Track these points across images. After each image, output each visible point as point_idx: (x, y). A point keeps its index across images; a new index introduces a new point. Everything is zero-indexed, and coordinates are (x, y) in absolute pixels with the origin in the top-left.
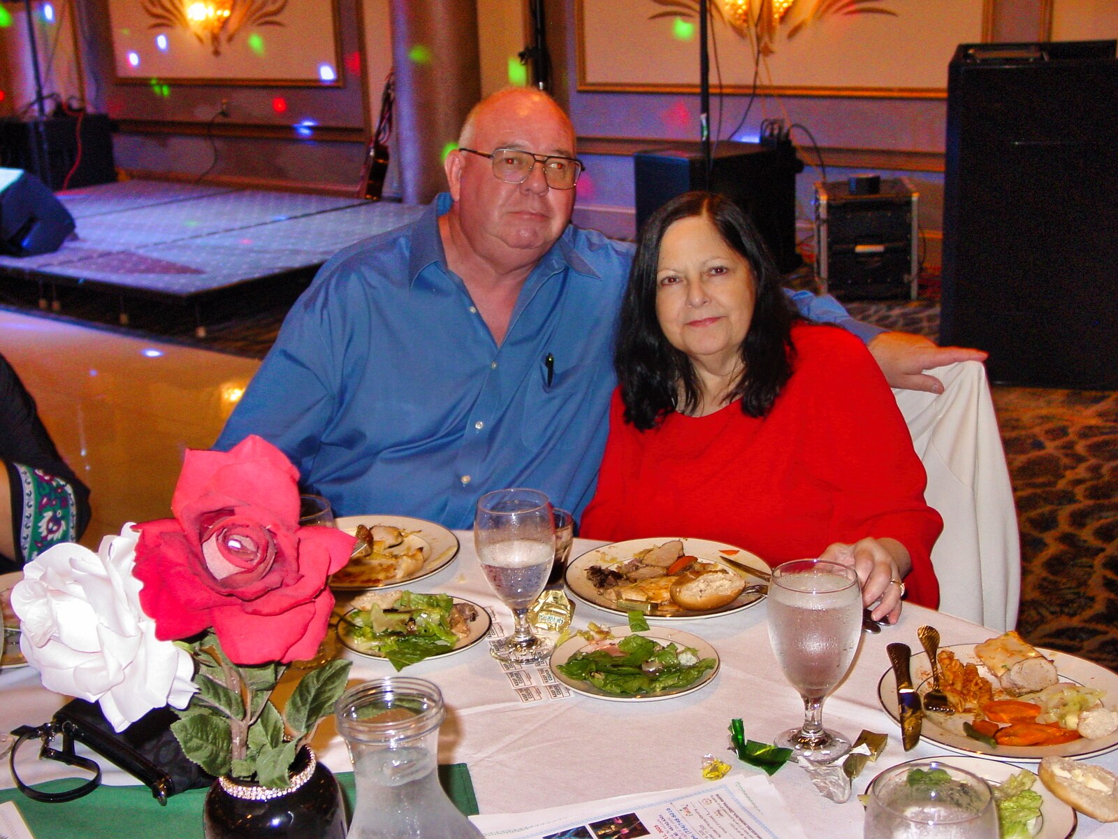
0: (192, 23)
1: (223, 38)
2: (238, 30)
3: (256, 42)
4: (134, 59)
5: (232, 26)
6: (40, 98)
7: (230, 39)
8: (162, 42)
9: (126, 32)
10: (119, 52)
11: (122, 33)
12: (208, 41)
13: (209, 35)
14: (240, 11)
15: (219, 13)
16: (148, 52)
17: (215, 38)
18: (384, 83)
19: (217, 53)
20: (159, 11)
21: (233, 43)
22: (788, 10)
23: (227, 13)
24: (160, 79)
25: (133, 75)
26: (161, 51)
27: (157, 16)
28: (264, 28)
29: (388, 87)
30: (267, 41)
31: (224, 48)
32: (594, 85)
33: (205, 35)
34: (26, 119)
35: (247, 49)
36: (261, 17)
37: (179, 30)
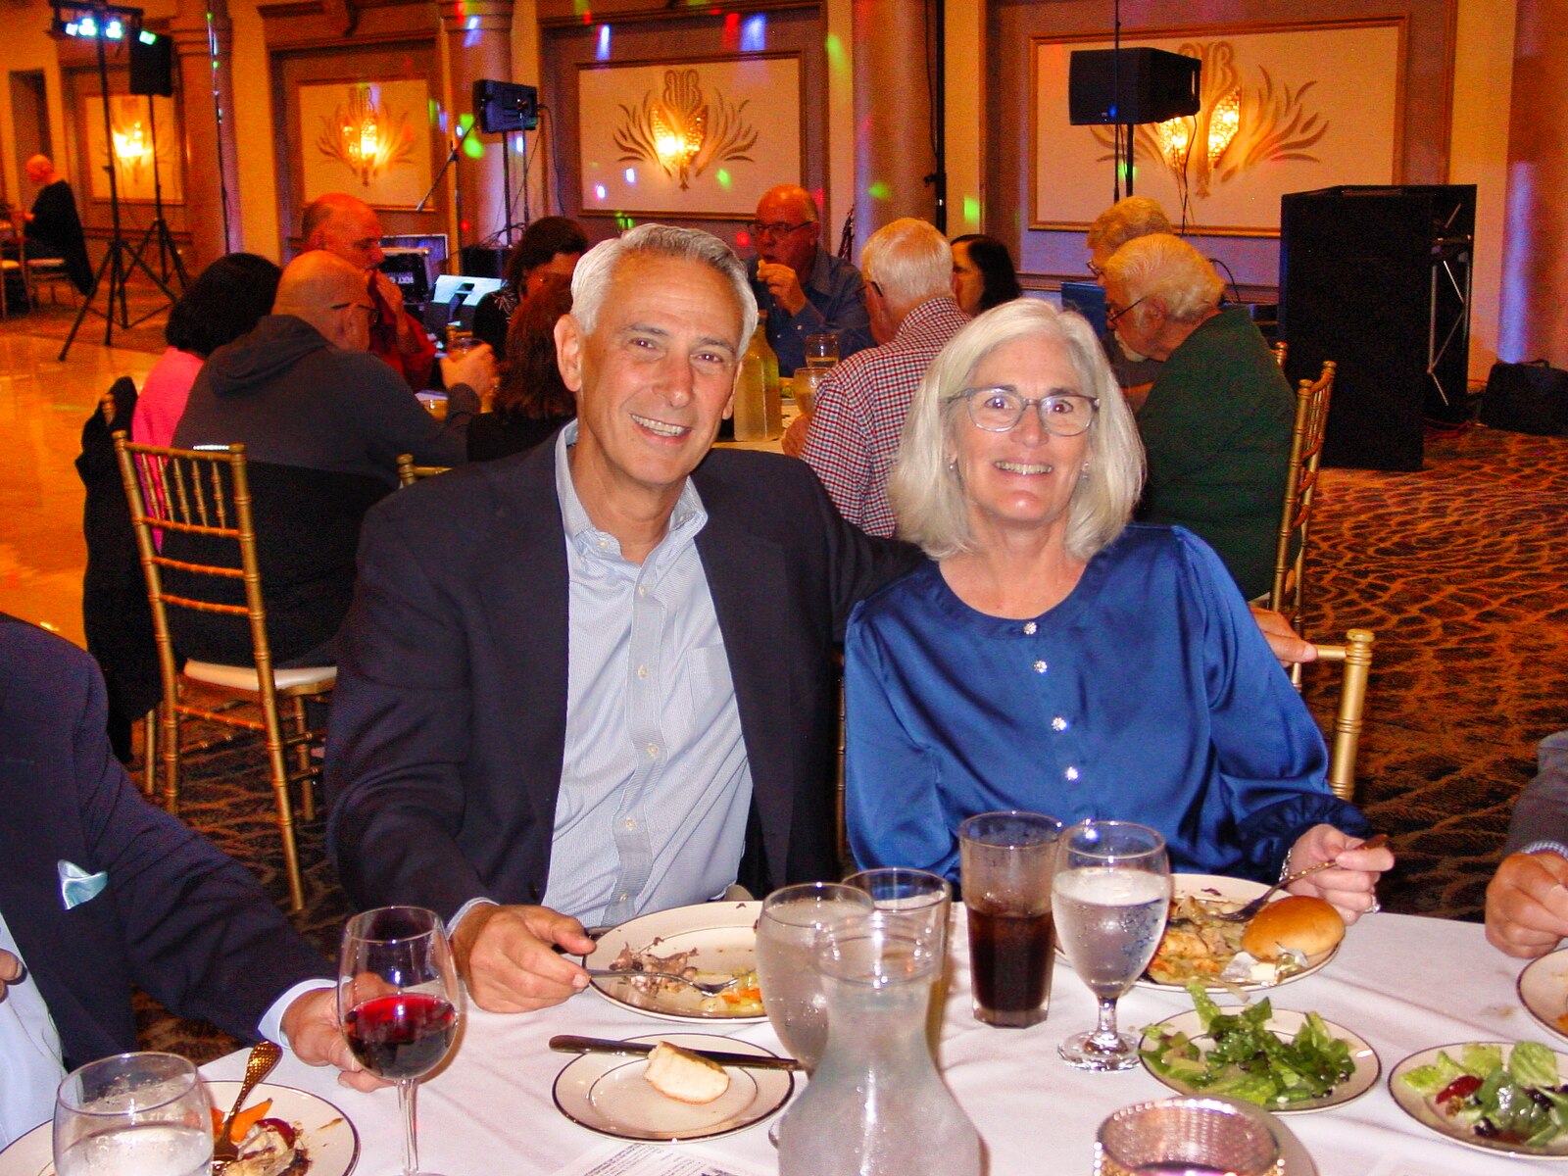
0: (661, 157)
1: (692, 173)
2: (707, 164)
3: (723, 177)
4: (601, 192)
5: (700, 161)
6: (509, 228)
7: (698, 174)
8: (630, 175)
9: (595, 164)
10: (586, 184)
11: (590, 166)
12: (676, 175)
13: (678, 169)
14: (709, 147)
15: (690, 147)
16: (616, 185)
17: (683, 172)
18: (846, 218)
19: (684, 187)
20: (630, 144)
21: (700, 177)
22: (1223, 153)
23: (697, 148)
24: (625, 212)
25: (599, 207)
26: (629, 184)
27: (626, 149)
28: (729, 162)
29: (849, 221)
30: (734, 175)
31: (692, 181)
32: (1044, 223)
33: (675, 169)
34: (493, 247)
35: (715, 182)
36: (728, 153)
37: (648, 162)
